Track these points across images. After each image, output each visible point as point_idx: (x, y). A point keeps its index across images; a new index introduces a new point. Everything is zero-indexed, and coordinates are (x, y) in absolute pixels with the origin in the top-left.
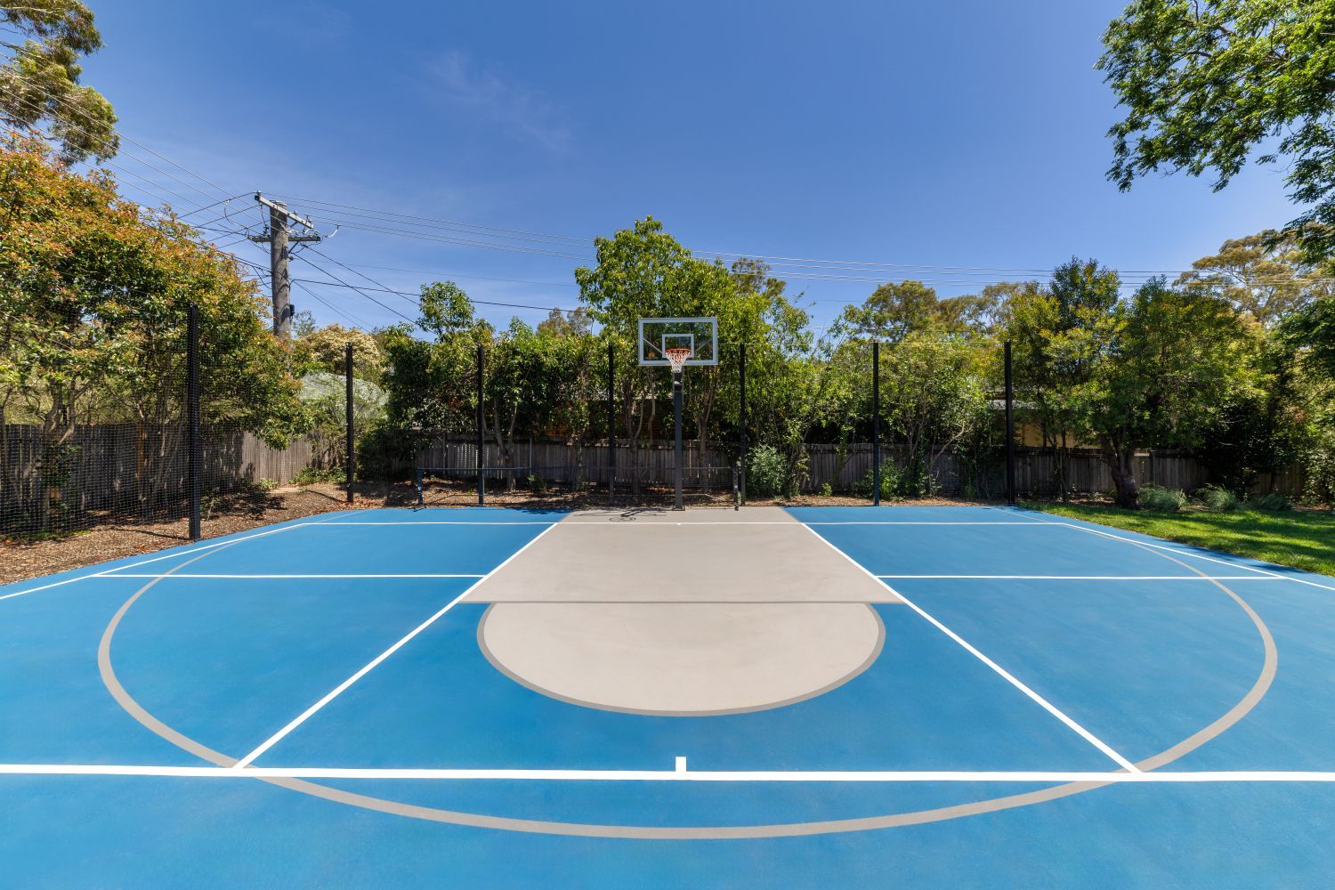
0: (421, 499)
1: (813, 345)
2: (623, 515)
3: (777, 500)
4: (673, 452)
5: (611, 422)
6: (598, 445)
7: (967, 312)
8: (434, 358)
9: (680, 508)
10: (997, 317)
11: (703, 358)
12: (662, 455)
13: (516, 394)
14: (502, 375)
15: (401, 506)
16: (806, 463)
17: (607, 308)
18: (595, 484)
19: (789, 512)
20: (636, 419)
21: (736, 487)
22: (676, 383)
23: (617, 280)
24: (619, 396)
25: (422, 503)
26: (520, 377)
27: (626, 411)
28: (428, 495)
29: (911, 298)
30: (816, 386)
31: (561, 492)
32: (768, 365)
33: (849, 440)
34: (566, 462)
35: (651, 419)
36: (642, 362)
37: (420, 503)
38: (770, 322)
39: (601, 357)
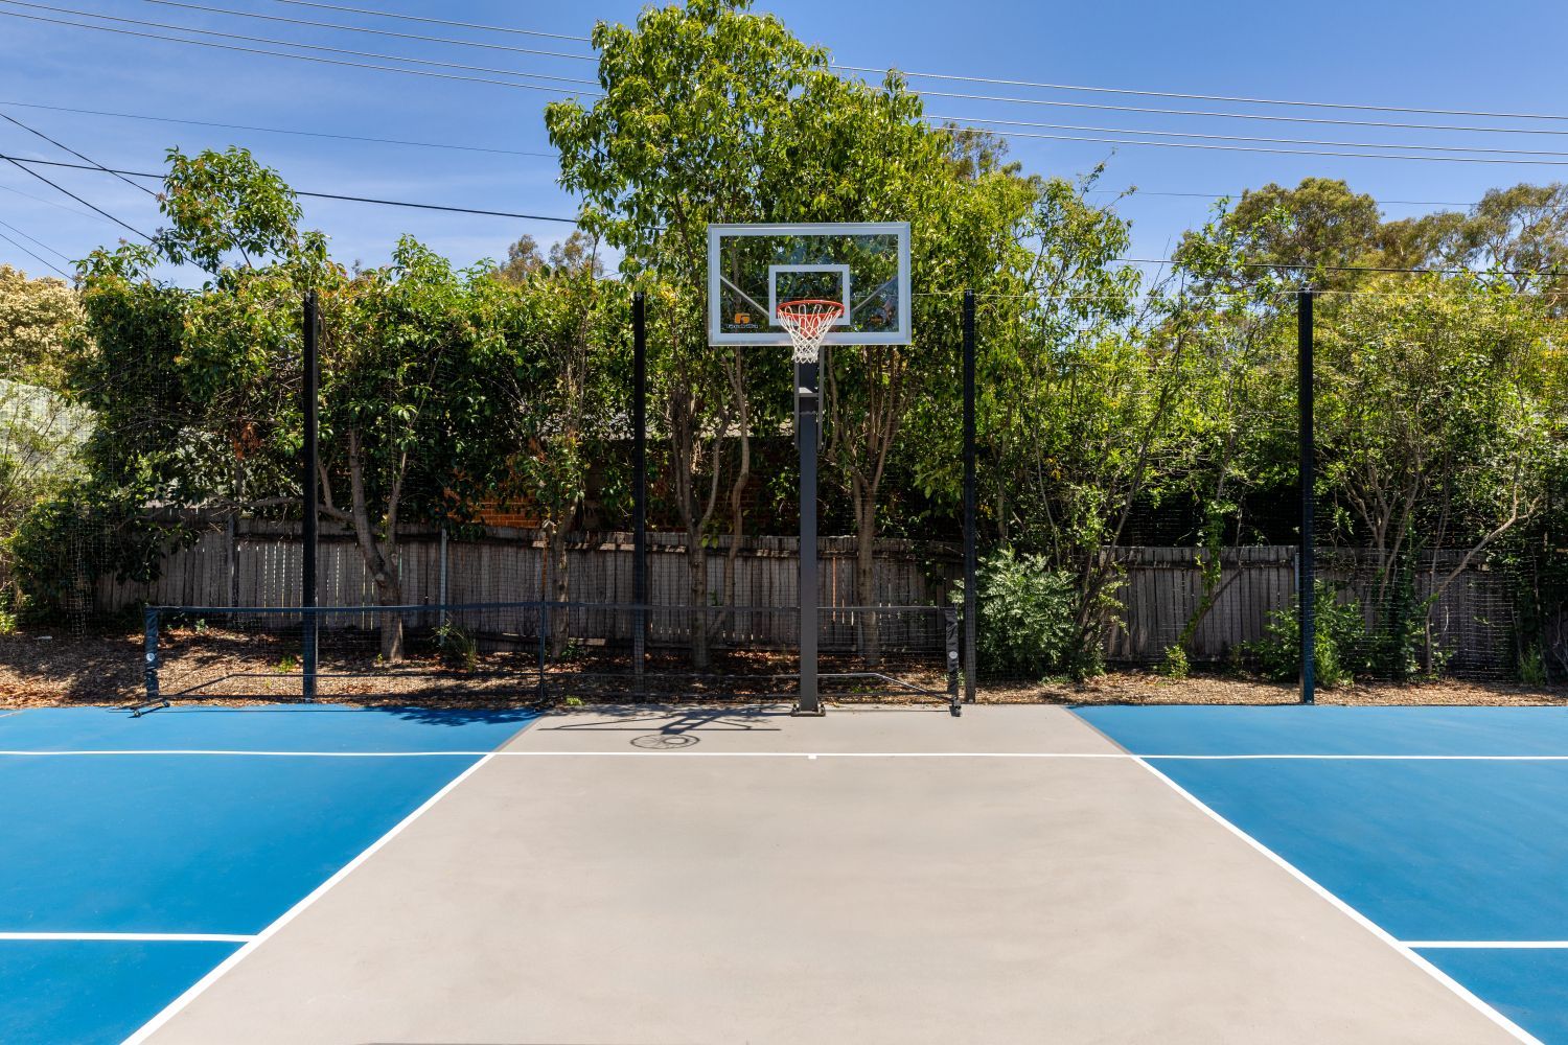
0: (153, 682)
1: (1138, 301)
2: (666, 730)
3: (1051, 686)
4: (793, 565)
5: (638, 490)
6: (611, 546)
7: (1444, 250)
8: (191, 328)
9: (811, 708)
10: (1511, 261)
11: (869, 326)
12: (766, 576)
13: (403, 422)
14: (369, 376)
15: (107, 700)
16: (1118, 594)
17: (628, 207)
18: (602, 642)
19: (1084, 717)
20: (701, 484)
21: (953, 655)
22: (804, 390)
23: (643, 133)
24: (661, 429)
25: (156, 696)
26: (416, 375)
27: (677, 464)
28: (177, 674)
29: (1320, 215)
30: (1146, 408)
31: (516, 663)
32: (1029, 350)
33: (1228, 538)
34: (531, 589)
35: (740, 483)
36: (717, 337)
37: (153, 695)
38: (1033, 245)
39: (615, 330)
